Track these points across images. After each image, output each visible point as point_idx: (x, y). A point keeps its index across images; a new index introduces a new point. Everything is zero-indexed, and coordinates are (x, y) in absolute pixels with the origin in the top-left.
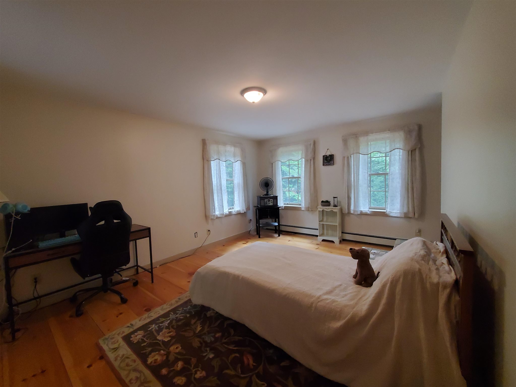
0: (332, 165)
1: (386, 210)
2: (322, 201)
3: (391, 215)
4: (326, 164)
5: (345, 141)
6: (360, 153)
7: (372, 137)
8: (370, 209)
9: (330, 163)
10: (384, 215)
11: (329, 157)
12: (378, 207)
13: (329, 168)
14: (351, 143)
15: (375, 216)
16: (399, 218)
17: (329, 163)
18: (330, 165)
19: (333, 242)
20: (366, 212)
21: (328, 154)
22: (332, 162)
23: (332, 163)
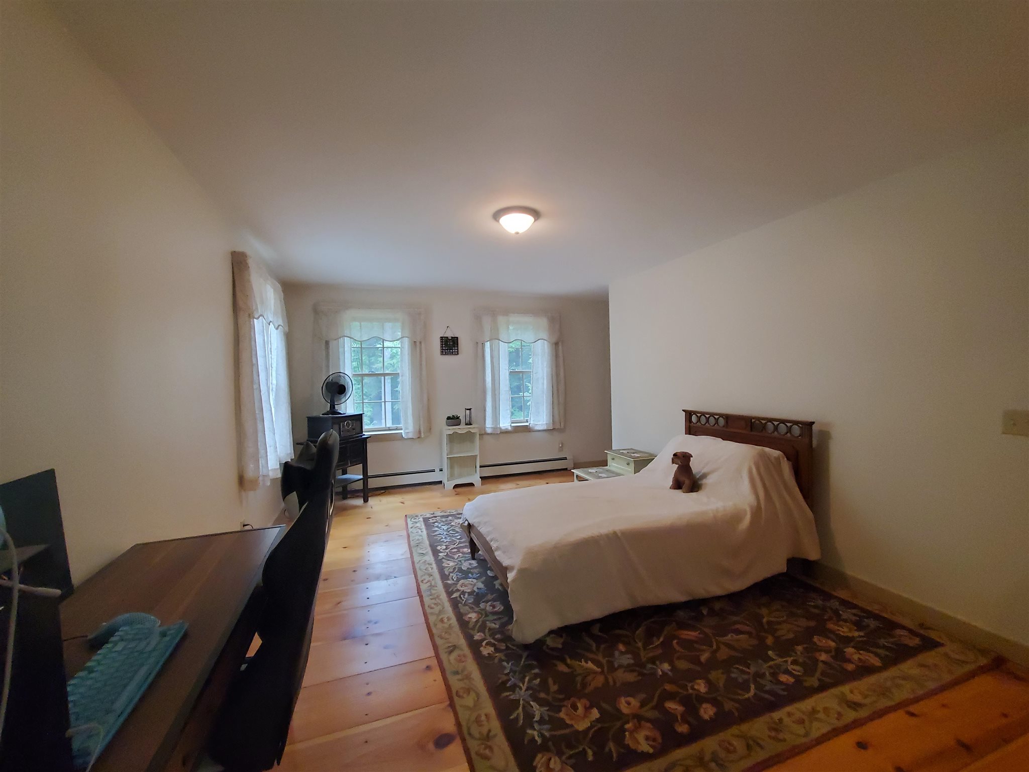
0: (455, 354)
1: (529, 423)
2: (448, 417)
3: (537, 428)
4: (445, 352)
5: (478, 318)
6: (500, 340)
7: (513, 318)
8: (512, 423)
9: (452, 350)
10: (527, 429)
11: (450, 340)
12: (521, 419)
13: (450, 359)
14: (487, 322)
15: (516, 432)
16: (542, 432)
17: (450, 350)
18: (452, 354)
19: (472, 485)
20: (507, 429)
21: (449, 335)
22: (455, 349)
23: (455, 352)
